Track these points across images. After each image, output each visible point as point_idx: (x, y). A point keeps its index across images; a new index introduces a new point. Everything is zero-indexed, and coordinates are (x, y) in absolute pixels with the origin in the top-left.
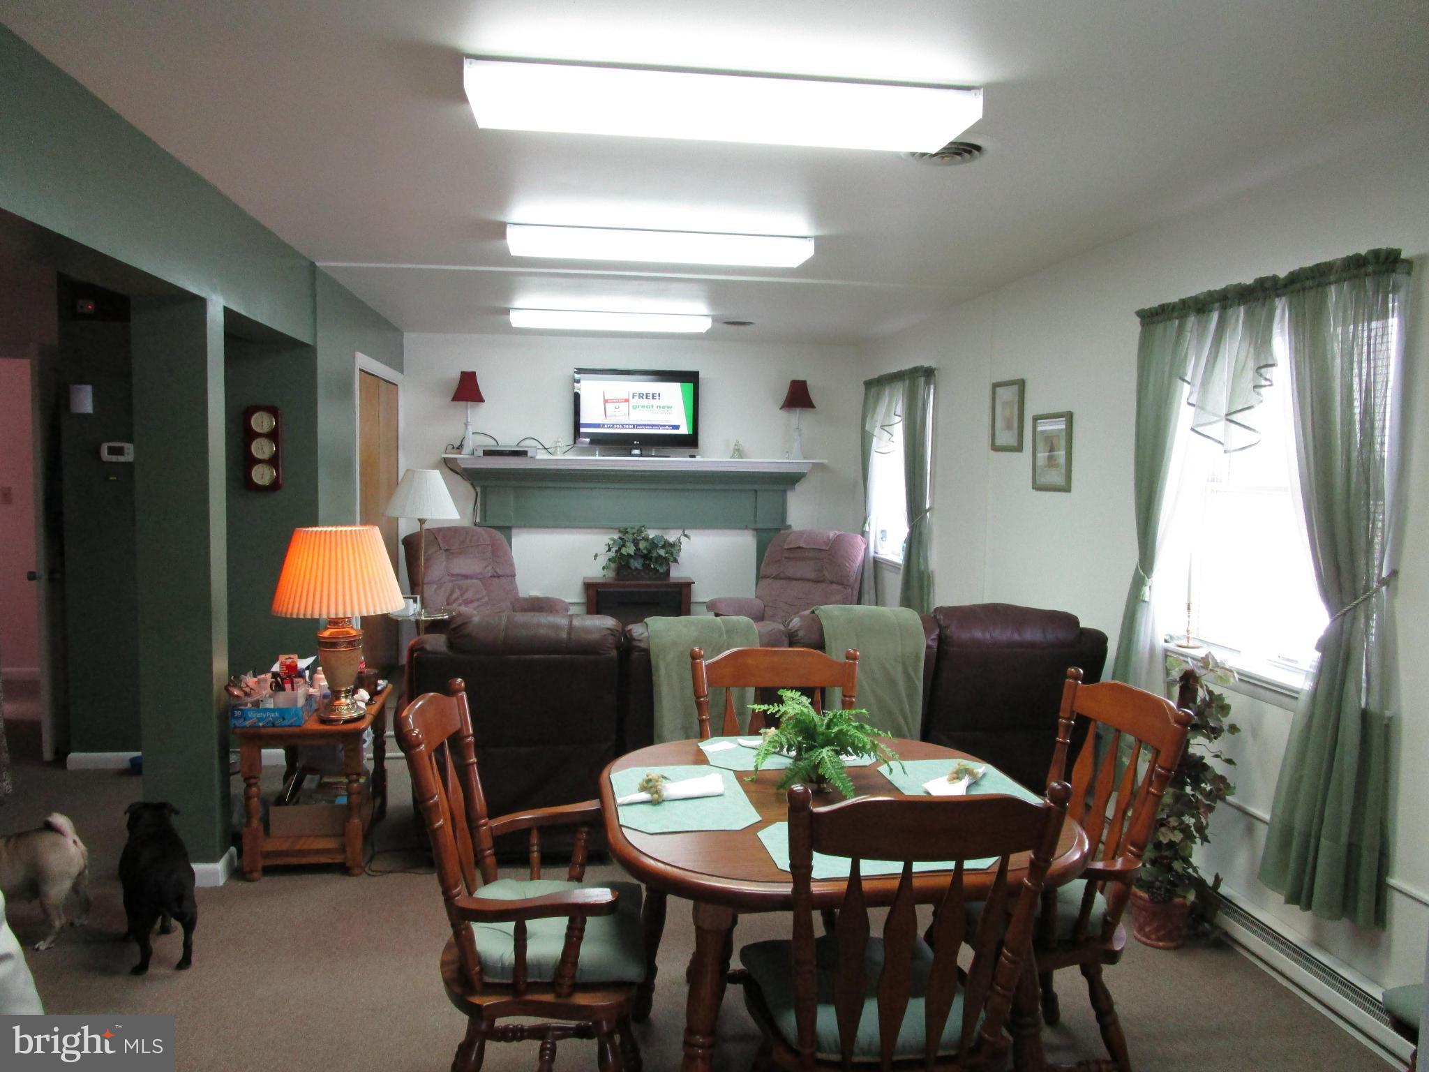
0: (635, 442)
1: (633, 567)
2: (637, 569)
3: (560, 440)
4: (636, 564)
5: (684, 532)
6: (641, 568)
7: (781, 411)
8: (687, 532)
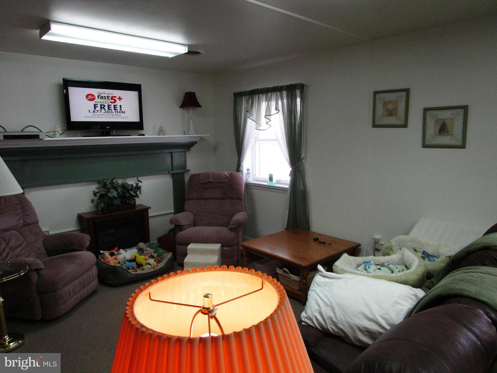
0: (107, 127)
1: (115, 204)
2: (117, 205)
3: (57, 127)
4: (117, 202)
5: (138, 178)
6: (120, 204)
7: (180, 109)
8: (140, 179)
